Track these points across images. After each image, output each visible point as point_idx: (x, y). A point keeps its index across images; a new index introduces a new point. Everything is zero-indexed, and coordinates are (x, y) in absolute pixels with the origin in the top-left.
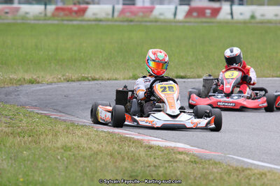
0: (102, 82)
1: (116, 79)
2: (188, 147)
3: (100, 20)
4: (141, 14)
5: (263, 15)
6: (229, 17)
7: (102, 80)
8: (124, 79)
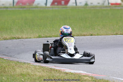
0: (23, 40)
1: (30, 38)
2: (86, 73)
3: (7, 8)
4: (28, 4)
5: (92, 3)
6: (75, 5)
7: (23, 38)
8: (34, 38)
